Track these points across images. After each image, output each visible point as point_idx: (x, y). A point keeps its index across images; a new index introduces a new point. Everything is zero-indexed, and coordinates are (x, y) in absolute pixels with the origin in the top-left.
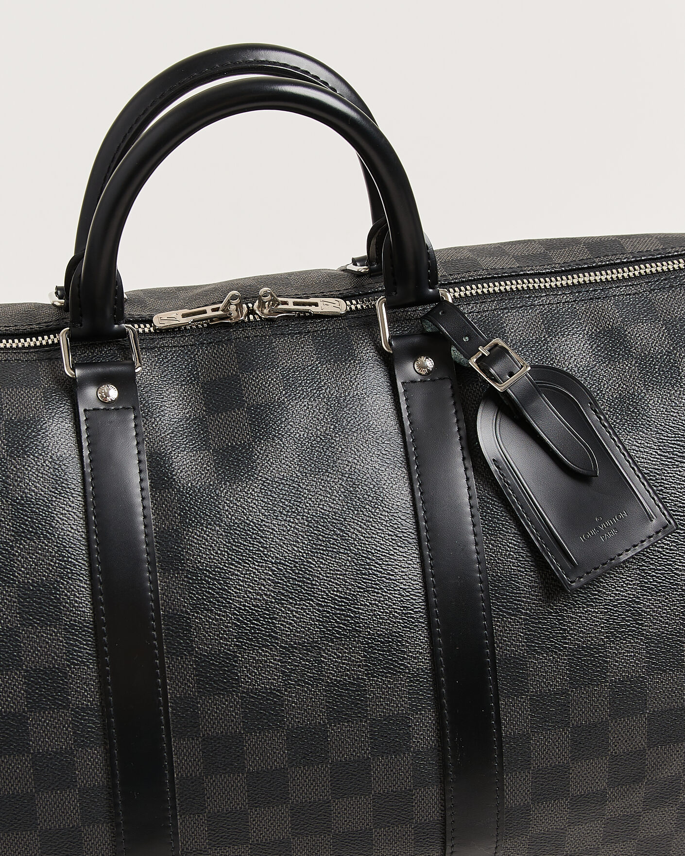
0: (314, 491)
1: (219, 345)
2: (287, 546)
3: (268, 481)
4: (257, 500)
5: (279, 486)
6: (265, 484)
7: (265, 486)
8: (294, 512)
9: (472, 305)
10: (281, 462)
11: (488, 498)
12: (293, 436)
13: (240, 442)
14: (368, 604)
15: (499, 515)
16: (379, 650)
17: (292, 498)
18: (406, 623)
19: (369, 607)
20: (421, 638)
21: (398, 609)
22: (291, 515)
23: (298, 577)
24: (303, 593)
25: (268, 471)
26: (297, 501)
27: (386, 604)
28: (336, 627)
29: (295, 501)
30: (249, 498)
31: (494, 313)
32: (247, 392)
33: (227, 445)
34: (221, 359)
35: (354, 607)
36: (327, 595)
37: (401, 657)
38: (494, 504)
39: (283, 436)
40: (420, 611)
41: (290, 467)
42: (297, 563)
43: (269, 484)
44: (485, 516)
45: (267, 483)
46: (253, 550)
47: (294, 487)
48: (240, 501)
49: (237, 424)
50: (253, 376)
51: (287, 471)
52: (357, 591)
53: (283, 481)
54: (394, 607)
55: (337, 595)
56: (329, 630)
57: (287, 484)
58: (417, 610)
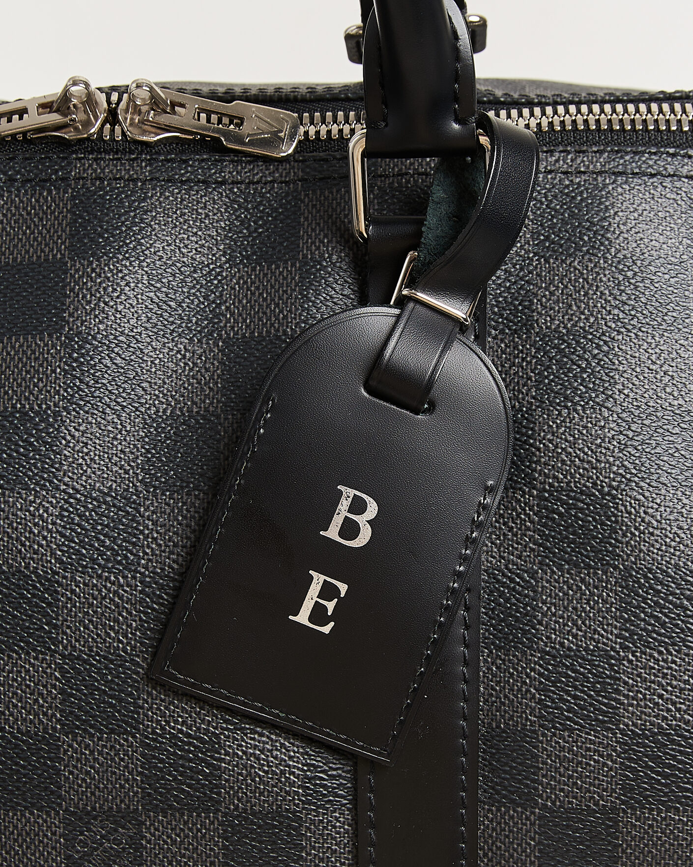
0: (165, 525)
1: (43, 188)
2: (97, 628)
3: (79, 496)
4: (50, 531)
5: (99, 507)
6: (72, 500)
7: (71, 505)
8: (120, 563)
9: (557, 154)
10: (110, 459)
11: (504, 575)
12: (143, 410)
13: (40, 406)
14: (240, 753)
15: (520, 613)
16: (253, 840)
17: (119, 534)
18: (311, 795)
19: (241, 758)
20: (338, 824)
21: (298, 769)
22: (113, 567)
23: (111, 689)
24: (117, 720)
25: (82, 475)
26: (128, 542)
27: (276, 758)
28: (175, 789)
29: (124, 540)
30: (35, 525)
31: (596, 179)
32: (72, 302)
33: (14, 406)
34: (41, 220)
35: (211, 757)
36: (163, 728)
37: (295, 855)
38: (514, 588)
39: (123, 407)
40: (340, 776)
41: (126, 472)
42: (111, 661)
43: (79, 500)
44: (493, 610)
45: (76, 499)
46: (28, 628)
47: (128, 513)
48: (16, 529)
49: (41, 365)
50: (93, 270)
51: (119, 481)
52: (222, 728)
53: (109, 499)
54: (291, 763)
55: (181, 731)
56: (161, 794)
57: (114, 506)
58: (334, 773)
